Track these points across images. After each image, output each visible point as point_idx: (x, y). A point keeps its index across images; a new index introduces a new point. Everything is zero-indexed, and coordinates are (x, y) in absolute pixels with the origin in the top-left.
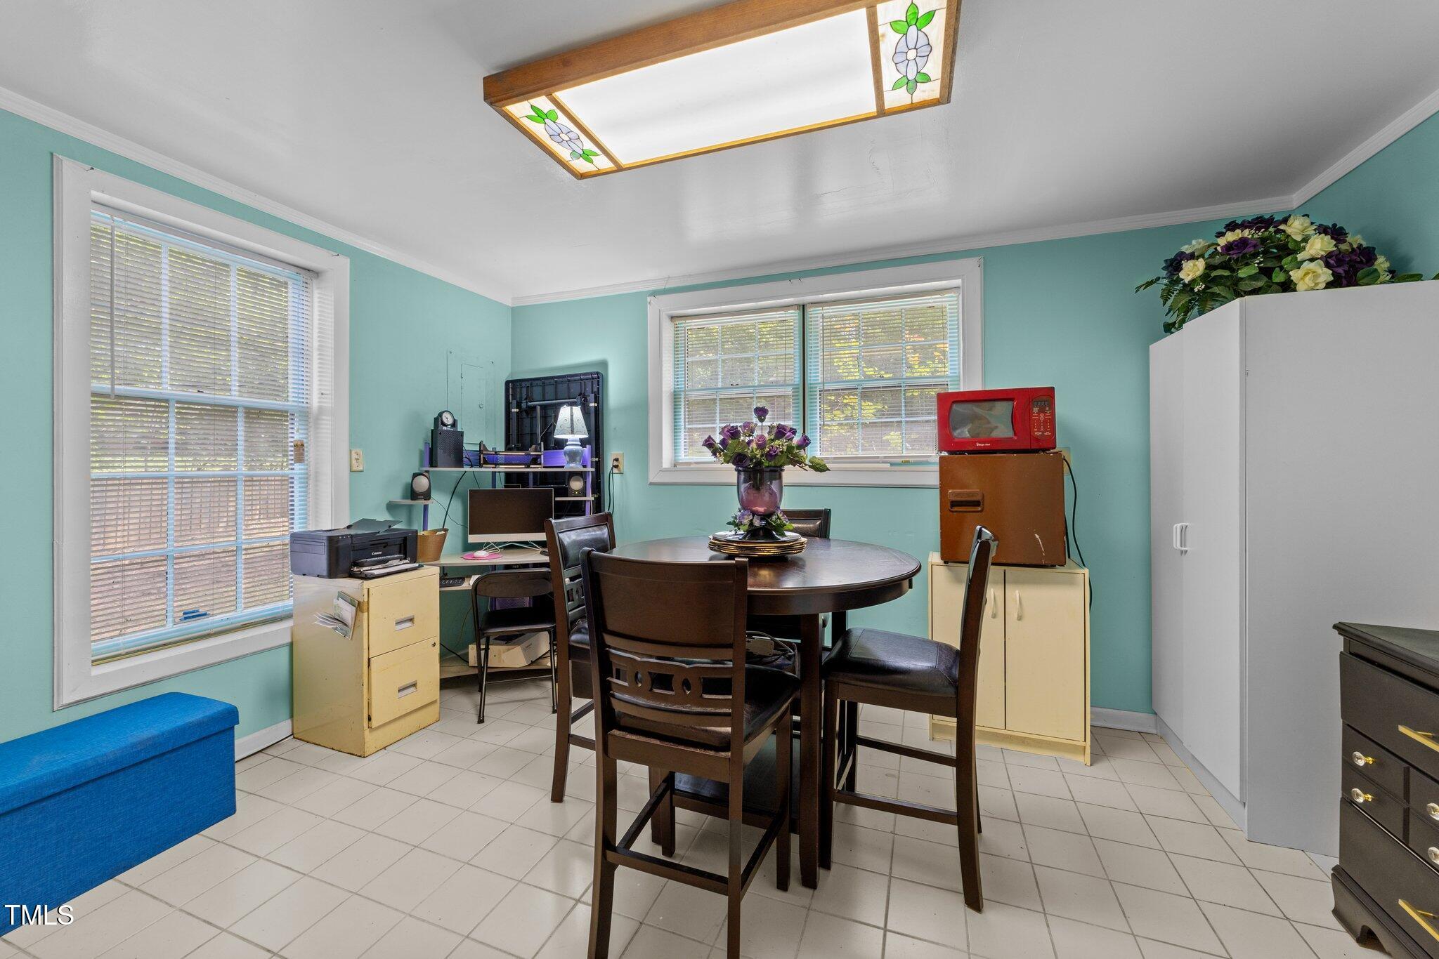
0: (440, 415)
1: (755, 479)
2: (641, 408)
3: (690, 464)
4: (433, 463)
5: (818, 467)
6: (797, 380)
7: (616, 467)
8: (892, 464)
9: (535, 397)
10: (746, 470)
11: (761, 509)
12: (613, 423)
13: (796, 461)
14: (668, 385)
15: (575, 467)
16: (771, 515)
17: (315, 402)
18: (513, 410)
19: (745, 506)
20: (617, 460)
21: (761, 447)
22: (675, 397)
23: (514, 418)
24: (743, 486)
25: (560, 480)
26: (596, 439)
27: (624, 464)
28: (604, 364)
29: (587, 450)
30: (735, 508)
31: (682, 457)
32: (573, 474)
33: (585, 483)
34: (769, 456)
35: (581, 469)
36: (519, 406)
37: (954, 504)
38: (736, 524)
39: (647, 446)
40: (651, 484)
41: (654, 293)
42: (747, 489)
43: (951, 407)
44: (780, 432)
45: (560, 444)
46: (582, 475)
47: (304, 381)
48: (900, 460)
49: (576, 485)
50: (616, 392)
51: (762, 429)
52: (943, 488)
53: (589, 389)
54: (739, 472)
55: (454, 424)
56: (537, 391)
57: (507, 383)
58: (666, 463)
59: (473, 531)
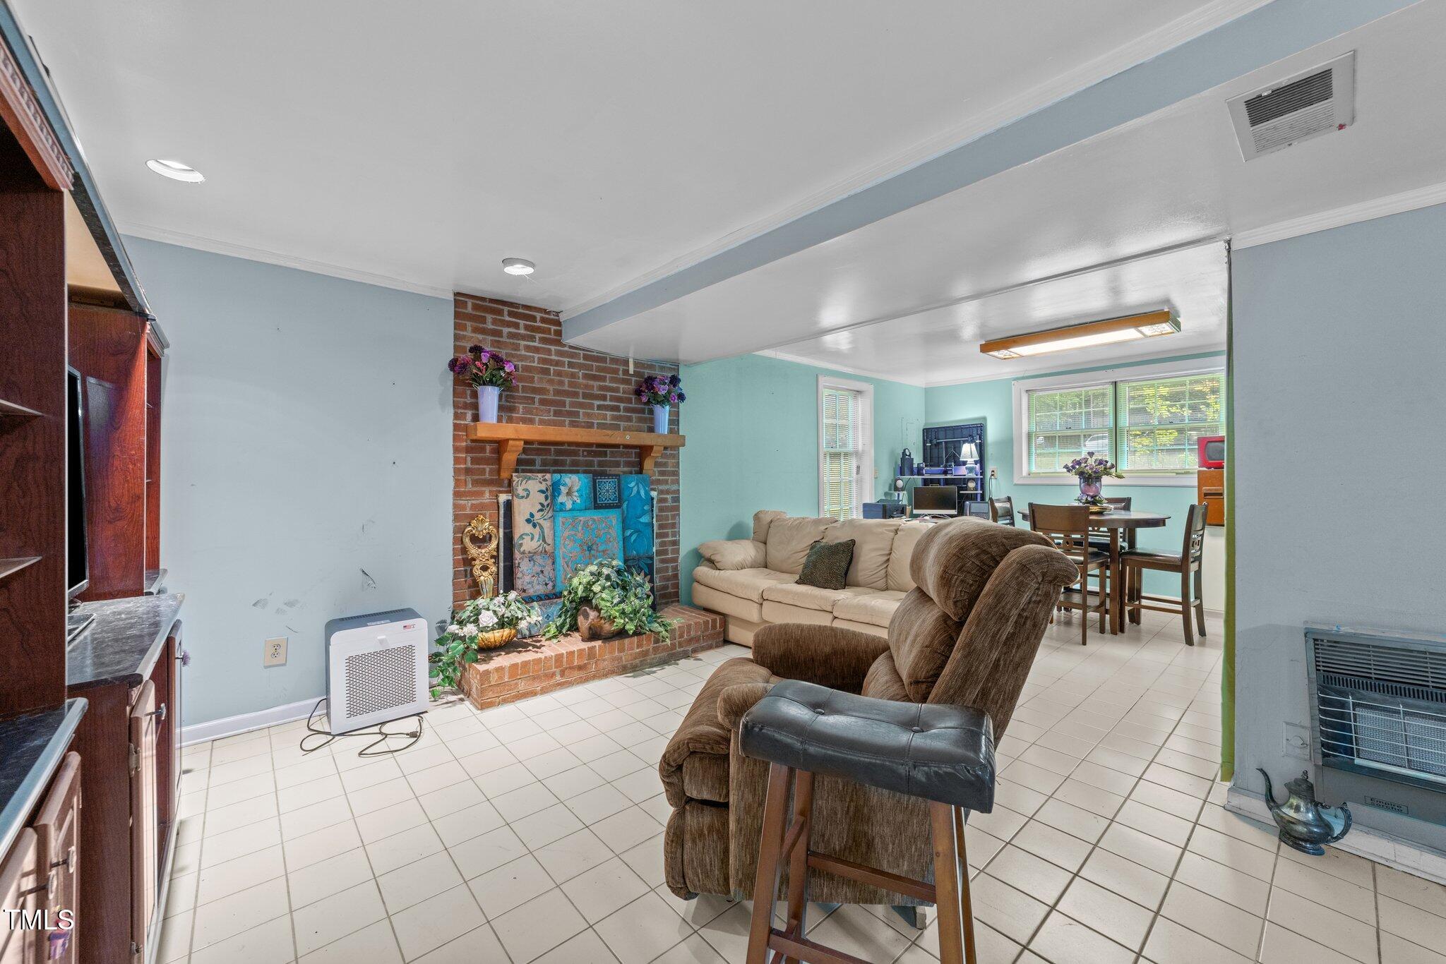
0: (905, 450)
1: (1088, 481)
2: (1008, 443)
3: (1039, 473)
4: (902, 473)
5: (1119, 477)
6: (1112, 424)
7: (993, 475)
8: (1177, 474)
9: (940, 437)
10: (1084, 478)
11: (1091, 494)
12: (990, 451)
13: (1108, 474)
14: (1025, 429)
15: (972, 475)
16: (1096, 496)
17: (860, 448)
18: (928, 445)
19: (1083, 492)
20: (993, 471)
21: (1091, 469)
22: (1029, 436)
23: (928, 448)
24: (1082, 485)
25: (962, 482)
26: (981, 461)
27: (998, 474)
28: (985, 419)
29: (978, 466)
30: (1078, 493)
31: (1034, 469)
32: (969, 479)
33: (977, 484)
34: (1095, 472)
35: (975, 476)
36: (931, 442)
37: (1206, 495)
38: (1079, 500)
39: (1012, 464)
40: (1016, 485)
41: (1015, 379)
42: (1084, 486)
43: (1206, 444)
44: (1101, 462)
45: (964, 463)
46: (973, 479)
47: (855, 439)
48: (1183, 471)
49: (972, 485)
50: (992, 434)
51: (1091, 461)
52: (1200, 487)
53: (975, 432)
54: (1081, 479)
55: (910, 455)
56: (941, 434)
57: (923, 430)
58: (1025, 473)
59: (916, 508)
